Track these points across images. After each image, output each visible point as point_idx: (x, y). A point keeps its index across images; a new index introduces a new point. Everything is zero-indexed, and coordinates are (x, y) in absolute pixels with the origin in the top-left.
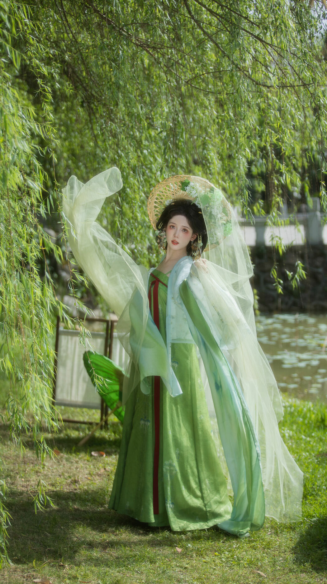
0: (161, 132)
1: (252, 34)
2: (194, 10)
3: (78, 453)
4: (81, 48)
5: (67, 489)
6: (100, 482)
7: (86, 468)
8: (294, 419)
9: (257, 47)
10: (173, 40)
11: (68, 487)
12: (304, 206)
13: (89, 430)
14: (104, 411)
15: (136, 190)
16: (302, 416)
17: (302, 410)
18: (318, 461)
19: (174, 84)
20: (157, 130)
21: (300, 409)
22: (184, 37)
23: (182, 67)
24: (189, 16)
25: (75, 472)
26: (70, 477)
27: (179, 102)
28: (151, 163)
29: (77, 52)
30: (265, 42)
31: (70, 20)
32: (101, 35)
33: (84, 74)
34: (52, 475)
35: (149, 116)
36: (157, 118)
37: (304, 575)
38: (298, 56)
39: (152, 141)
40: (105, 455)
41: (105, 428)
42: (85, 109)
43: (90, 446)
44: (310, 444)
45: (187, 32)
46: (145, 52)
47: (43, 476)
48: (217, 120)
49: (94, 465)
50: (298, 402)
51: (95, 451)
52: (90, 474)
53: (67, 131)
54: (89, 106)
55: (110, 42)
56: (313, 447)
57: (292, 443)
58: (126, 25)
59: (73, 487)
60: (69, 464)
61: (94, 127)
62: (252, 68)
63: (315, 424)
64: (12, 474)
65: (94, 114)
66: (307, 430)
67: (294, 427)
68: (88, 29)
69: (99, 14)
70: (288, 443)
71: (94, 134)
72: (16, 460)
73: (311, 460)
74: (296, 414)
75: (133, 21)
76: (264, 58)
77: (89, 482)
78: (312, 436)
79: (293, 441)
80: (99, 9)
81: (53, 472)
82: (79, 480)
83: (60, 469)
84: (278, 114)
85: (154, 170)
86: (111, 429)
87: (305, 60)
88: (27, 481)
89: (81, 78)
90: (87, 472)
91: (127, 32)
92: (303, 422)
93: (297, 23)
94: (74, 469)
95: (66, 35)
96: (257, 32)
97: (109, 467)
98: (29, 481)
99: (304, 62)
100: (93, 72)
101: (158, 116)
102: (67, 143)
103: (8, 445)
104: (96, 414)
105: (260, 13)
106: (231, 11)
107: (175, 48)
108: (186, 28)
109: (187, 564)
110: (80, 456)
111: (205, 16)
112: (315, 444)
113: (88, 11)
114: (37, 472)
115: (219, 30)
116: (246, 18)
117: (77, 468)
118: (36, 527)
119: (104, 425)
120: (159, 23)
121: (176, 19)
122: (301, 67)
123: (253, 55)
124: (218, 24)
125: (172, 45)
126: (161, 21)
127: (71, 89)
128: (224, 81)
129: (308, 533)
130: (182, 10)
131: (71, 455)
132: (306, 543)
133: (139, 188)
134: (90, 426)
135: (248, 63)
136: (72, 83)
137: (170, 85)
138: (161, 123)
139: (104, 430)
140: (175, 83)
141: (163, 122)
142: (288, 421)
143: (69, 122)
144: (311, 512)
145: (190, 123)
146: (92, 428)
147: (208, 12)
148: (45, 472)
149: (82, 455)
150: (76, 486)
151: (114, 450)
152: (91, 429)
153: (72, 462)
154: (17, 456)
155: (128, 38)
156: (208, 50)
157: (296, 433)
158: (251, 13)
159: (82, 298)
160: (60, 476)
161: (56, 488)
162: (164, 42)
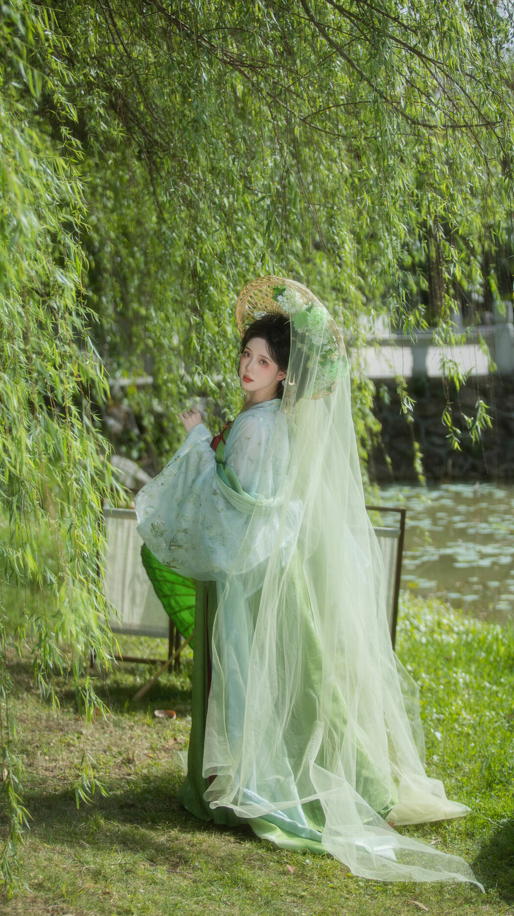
0: (263, 198)
1: (405, 45)
2: (314, 7)
3: (133, 713)
4: (136, 68)
5: (115, 773)
6: (167, 762)
7: (146, 738)
8: (472, 654)
9: (412, 64)
10: (282, 54)
11: (117, 770)
12: (488, 315)
13: (151, 674)
14: (175, 640)
15: (224, 290)
16: (484, 649)
17: (486, 638)
18: (509, 726)
19: (282, 123)
20: (257, 195)
21: (481, 637)
22: (298, 49)
23: (295, 97)
24: (307, 17)
25: (128, 746)
26: (120, 753)
27: (291, 152)
28: (247, 247)
29: (131, 73)
30: (424, 57)
31: (119, 23)
32: (168, 46)
33: (142, 108)
34: (92, 750)
35: (244, 173)
36: (256, 176)
37: (487, 907)
38: (478, 79)
39: (248, 213)
40: (175, 717)
41: (175, 670)
42: (143, 162)
43: (151, 700)
44: (497, 696)
45: (303, 42)
46: (237, 73)
47: (78, 752)
48: (350, 180)
49: (158, 733)
50: (479, 625)
51: (159, 709)
52: (152, 748)
53: (116, 199)
54: (149, 158)
55: (183, 59)
56: (501, 701)
57: (469, 695)
58: (208, 31)
59: (125, 770)
60: (119, 732)
61: (158, 191)
62: (406, 98)
63: (506, 662)
64: (29, 748)
65: (158, 170)
66: (492, 673)
67: (473, 669)
68: (148, 38)
69: (165, 14)
70: (464, 696)
71: (158, 202)
72: (36, 724)
73: (499, 723)
74: (476, 645)
75: (218, 24)
76: (425, 82)
77: (150, 761)
78: (501, 683)
79: (471, 692)
80: (164, 6)
81: (94, 745)
82: (135, 759)
83: (105, 739)
84: (446, 169)
85: (252, 258)
86: (185, 672)
87: (489, 85)
88: (53, 760)
89: (137, 114)
90: (147, 745)
91: (209, 42)
92: (486, 659)
93: (475, 27)
94: (127, 740)
95: (113, 47)
96: (413, 41)
97: (182, 737)
98: (56, 760)
99: (487, 88)
100: (156, 105)
101: (258, 174)
102: (115, 217)
103: (23, 699)
104: (161, 646)
105: (418, 11)
106: (373, 8)
107: (283, 67)
108: (302, 34)
109: (304, 891)
110: (136, 718)
111: (332, 16)
112: (504, 697)
113: (148, 10)
114: (69, 745)
115: (354, 38)
116: (395, 19)
117: (131, 738)
118: (67, 833)
119: (174, 665)
120: (260, 27)
121: (286, 21)
122: (483, 96)
123: (407, 77)
124: (352, 28)
125: (280, 62)
126: (262, 25)
127: (120, 132)
128: (362, 118)
129: (495, 843)
130: (295, 7)
131: (123, 716)
132: (490, 857)
133: (229, 286)
134: (153, 667)
135: (400, 90)
136: (123, 123)
137: (277, 124)
138: (263, 184)
139: (174, 673)
140: (285, 122)
141: (266, 183)
142: (463, 658)
143: (118, 184)
144: (499, 810)
145: (309, 184)
146: (156, 669)
147: (337, 11)
148: (82, 746)
149: (139, 716)
150: (130, 768)
151: (189, 708)
152: (154, 672)
153: (124, 728)
154: (38, 718)
155: (211, 50)
156: (336, 69)
157: (475, 678)
158: (404, 11)
159: (139, 459)
160: (105, 752)
161: (98, 772)
162: (267, 58)
